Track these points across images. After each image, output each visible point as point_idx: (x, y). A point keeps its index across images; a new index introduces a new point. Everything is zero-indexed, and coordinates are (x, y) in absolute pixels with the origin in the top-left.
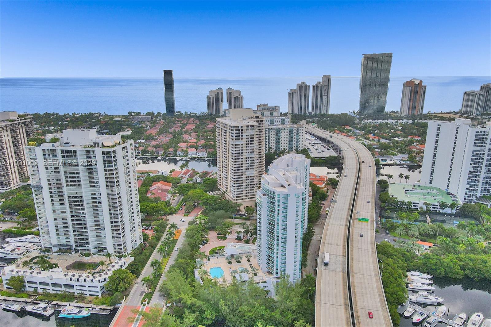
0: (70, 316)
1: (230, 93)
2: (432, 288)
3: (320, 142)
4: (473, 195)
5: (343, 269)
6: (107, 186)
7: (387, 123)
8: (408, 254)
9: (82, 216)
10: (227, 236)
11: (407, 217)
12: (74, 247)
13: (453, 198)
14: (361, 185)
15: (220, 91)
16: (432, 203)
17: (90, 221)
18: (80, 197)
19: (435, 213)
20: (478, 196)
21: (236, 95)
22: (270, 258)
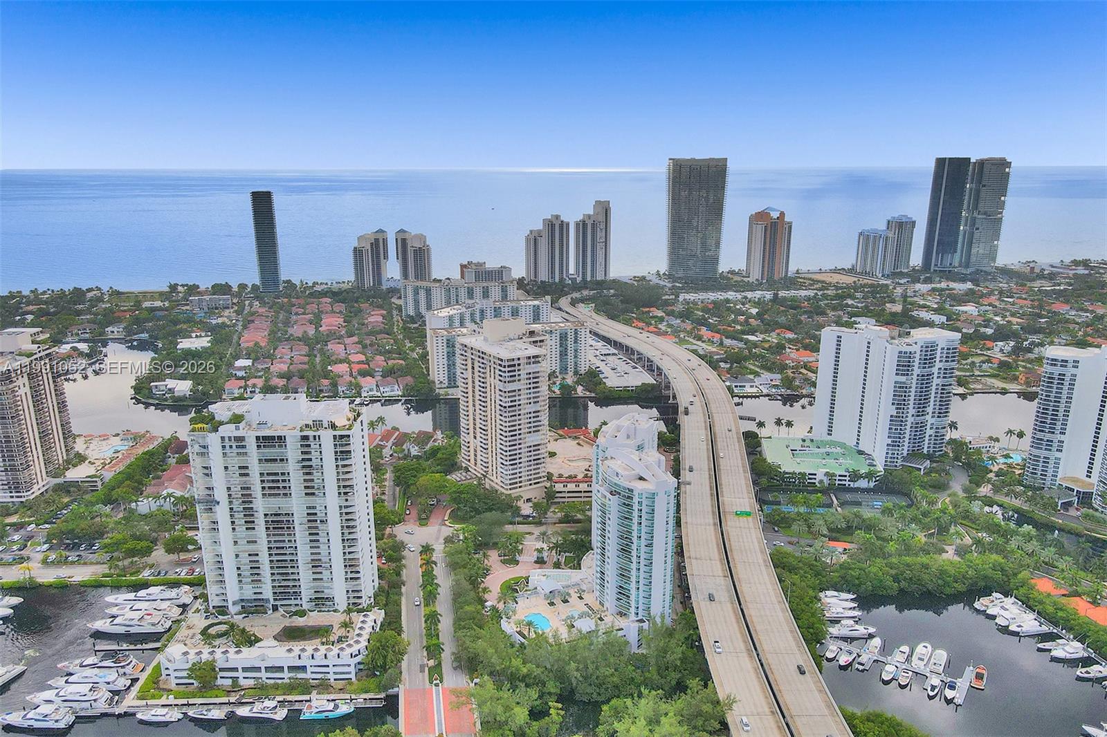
0: (323, 716)
1: (404, 240)
2: (857, 613)
3: (616, 352)
4: (898, 454)
5: (730, 596)
6: (340, 493)
7: (728, 301)
8: (818, 564)
9: (288, 546)
10: (518, 557)
11: (805, 502)
12: (272, 602)
13: (868, 461)
14: (719, 447)
15: (380, 236)
16: (838, 473)
17: (303, 554)
18: (286, 514)
19: (844, 489)
20: (905, 453)
21: (418, 245)
22: (623, 593)
